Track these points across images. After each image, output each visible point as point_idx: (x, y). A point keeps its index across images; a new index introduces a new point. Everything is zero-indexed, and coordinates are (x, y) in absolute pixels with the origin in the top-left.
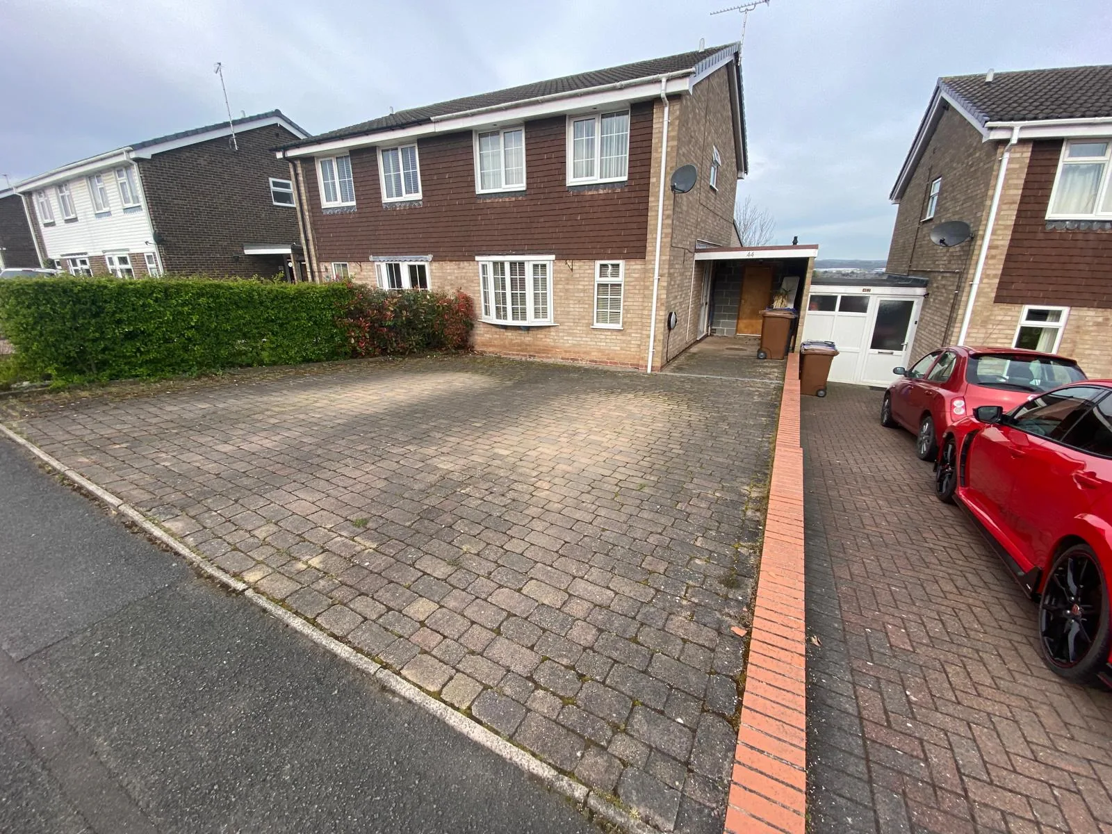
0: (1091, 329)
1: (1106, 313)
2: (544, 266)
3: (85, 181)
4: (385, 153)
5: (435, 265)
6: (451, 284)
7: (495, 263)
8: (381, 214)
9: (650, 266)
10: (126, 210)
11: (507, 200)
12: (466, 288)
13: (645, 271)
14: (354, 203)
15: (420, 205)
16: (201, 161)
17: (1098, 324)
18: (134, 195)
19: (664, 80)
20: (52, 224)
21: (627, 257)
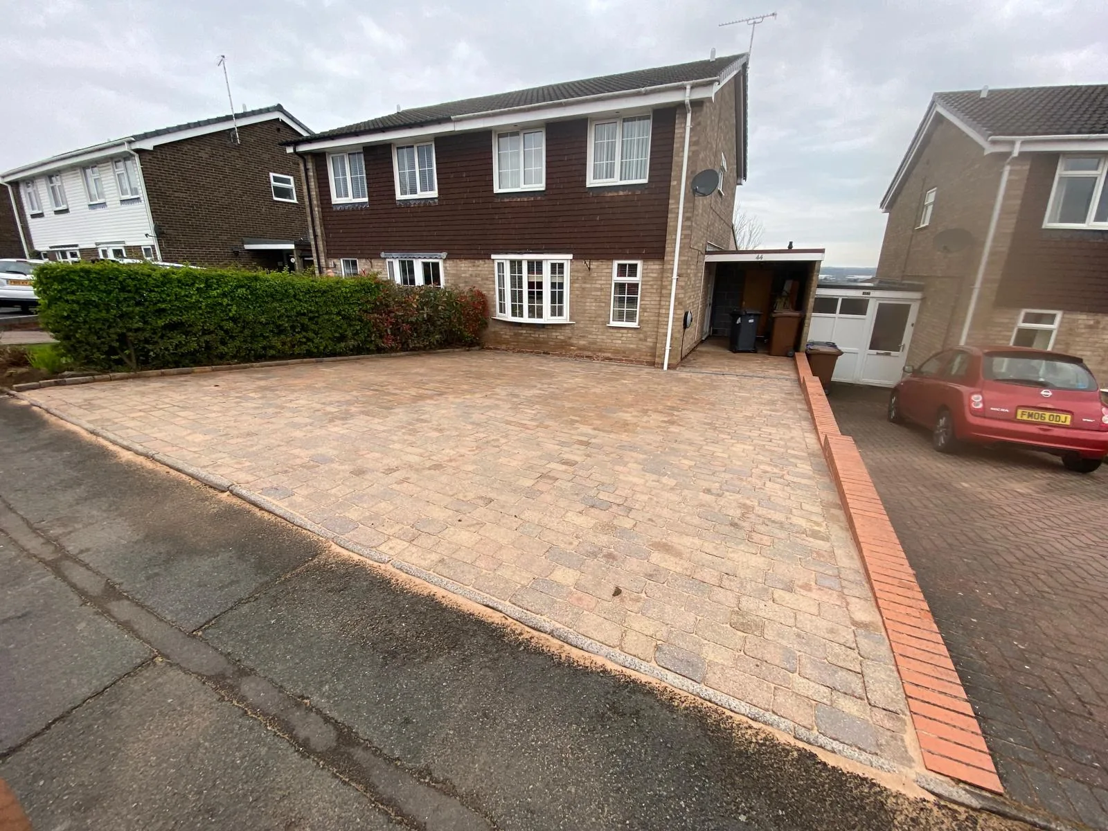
0: (1083, 331)
1: (1097, 317)
2: (561, 266)
3: (79, 171)
4: (400, 151)
5: (449, 263)
6: (466, 282)
7: (512, 262)
8: (396, 210)
9: (669, 267)
10: (123, 201)
11: (526, 200)
12: (480, 285)
13: (663, 271)
14: (366, 200)
15: (435, 203)
16: (202, 154)
17: (1090, 327)
18: (133, 187)
19: (688, 87)
20: (41, 215)
21: (645, 258)
